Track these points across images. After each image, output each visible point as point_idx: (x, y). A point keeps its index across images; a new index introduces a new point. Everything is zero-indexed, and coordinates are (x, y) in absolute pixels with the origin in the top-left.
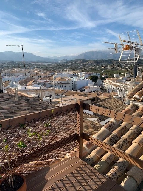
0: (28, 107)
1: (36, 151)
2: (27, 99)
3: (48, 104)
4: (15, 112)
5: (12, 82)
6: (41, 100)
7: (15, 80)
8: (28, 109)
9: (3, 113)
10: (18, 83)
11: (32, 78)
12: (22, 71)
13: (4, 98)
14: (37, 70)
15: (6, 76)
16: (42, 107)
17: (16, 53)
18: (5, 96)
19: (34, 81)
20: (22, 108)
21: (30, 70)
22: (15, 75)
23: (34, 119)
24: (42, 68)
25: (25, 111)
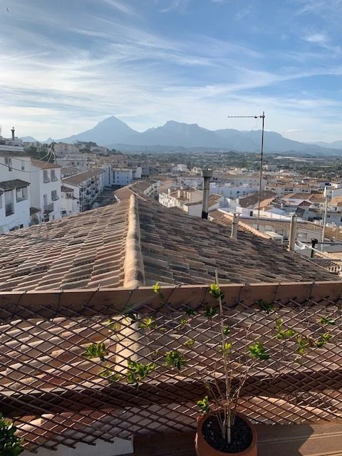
0: (258, 261)
1: (287, 377)
2: (256, 241)
3: (307, 263)
4: (230, 267)
5: (225, 197)
6: (288, 250)
7: (231, 193)
8: (259, 266)
9: (206, 264)
10: (237, 200)
11: (270, 192)
12: (250, 174)
13: (208, 230)
14: (284, 174)
15: (214, 183)
16: (291, 266)
17: (242, 133)
18: (212, 227)
19: (273, 199)
20: (245, 260)
21: (267, 173)
22: (233, 183)
23: (296, 298)
24: (297, 169)
25: (251, 268)
